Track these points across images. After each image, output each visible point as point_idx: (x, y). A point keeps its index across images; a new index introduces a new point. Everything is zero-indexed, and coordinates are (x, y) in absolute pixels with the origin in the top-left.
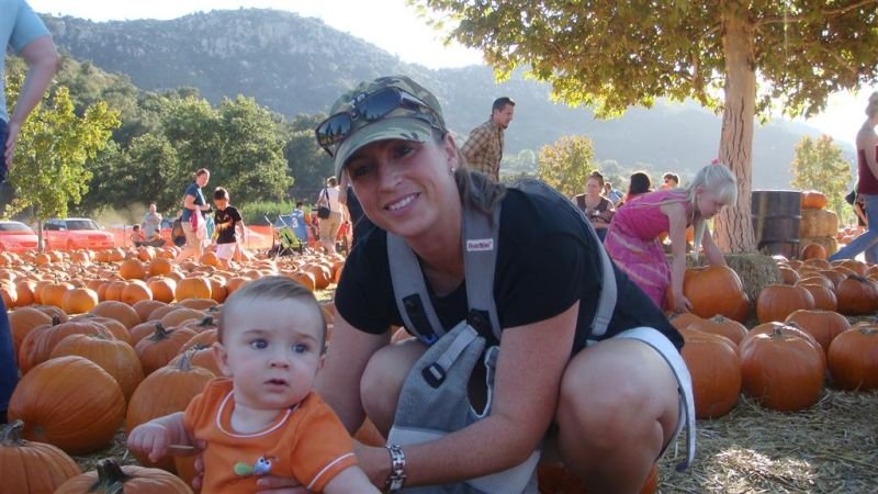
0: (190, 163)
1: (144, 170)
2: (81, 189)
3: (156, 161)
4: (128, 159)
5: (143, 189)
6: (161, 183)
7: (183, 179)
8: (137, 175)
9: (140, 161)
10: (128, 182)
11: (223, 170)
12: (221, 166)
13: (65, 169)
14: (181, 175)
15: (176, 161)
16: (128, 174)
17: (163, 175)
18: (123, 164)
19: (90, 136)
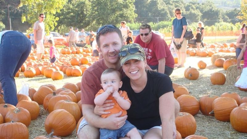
0: (96, 8)
1: (78, 11)
2: (54, 24)
3: (82, 7)
4: (71, 7)
5: (77, 18)
6: (84, 16)
7: (94, 14)
8: (75, 13)
9: (76, 7)
10: (72, 16)
11: (109, 11)
12: (108, 9)
13: (48, 16)
14: (92, 13)
15: (90, 7)
16: (71, 12)
17: (85, 13)
18: (69, 9)
19: (57, 4)
